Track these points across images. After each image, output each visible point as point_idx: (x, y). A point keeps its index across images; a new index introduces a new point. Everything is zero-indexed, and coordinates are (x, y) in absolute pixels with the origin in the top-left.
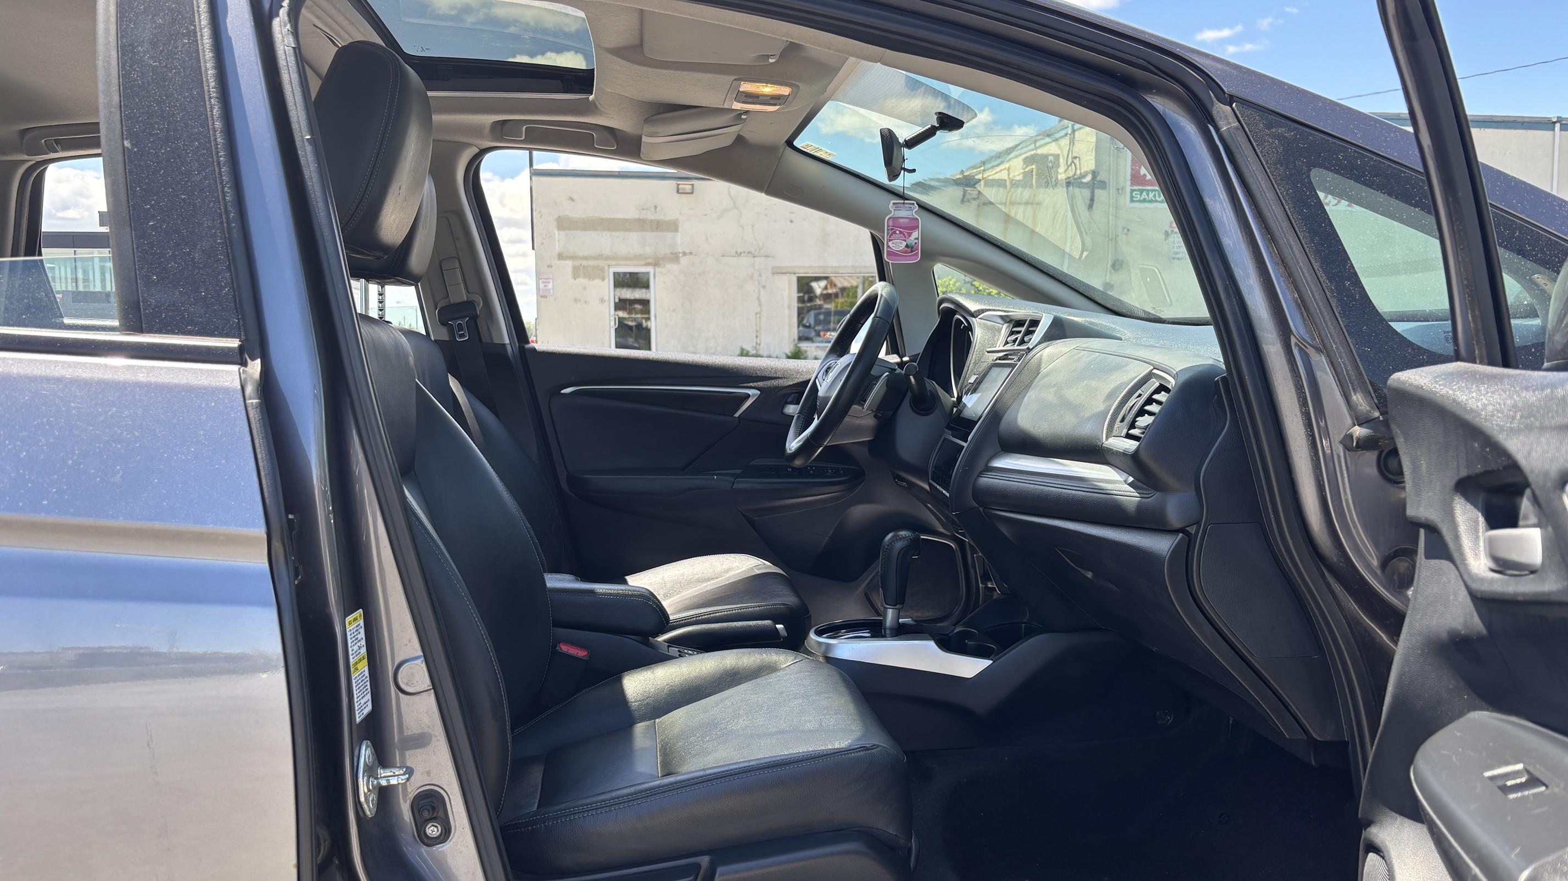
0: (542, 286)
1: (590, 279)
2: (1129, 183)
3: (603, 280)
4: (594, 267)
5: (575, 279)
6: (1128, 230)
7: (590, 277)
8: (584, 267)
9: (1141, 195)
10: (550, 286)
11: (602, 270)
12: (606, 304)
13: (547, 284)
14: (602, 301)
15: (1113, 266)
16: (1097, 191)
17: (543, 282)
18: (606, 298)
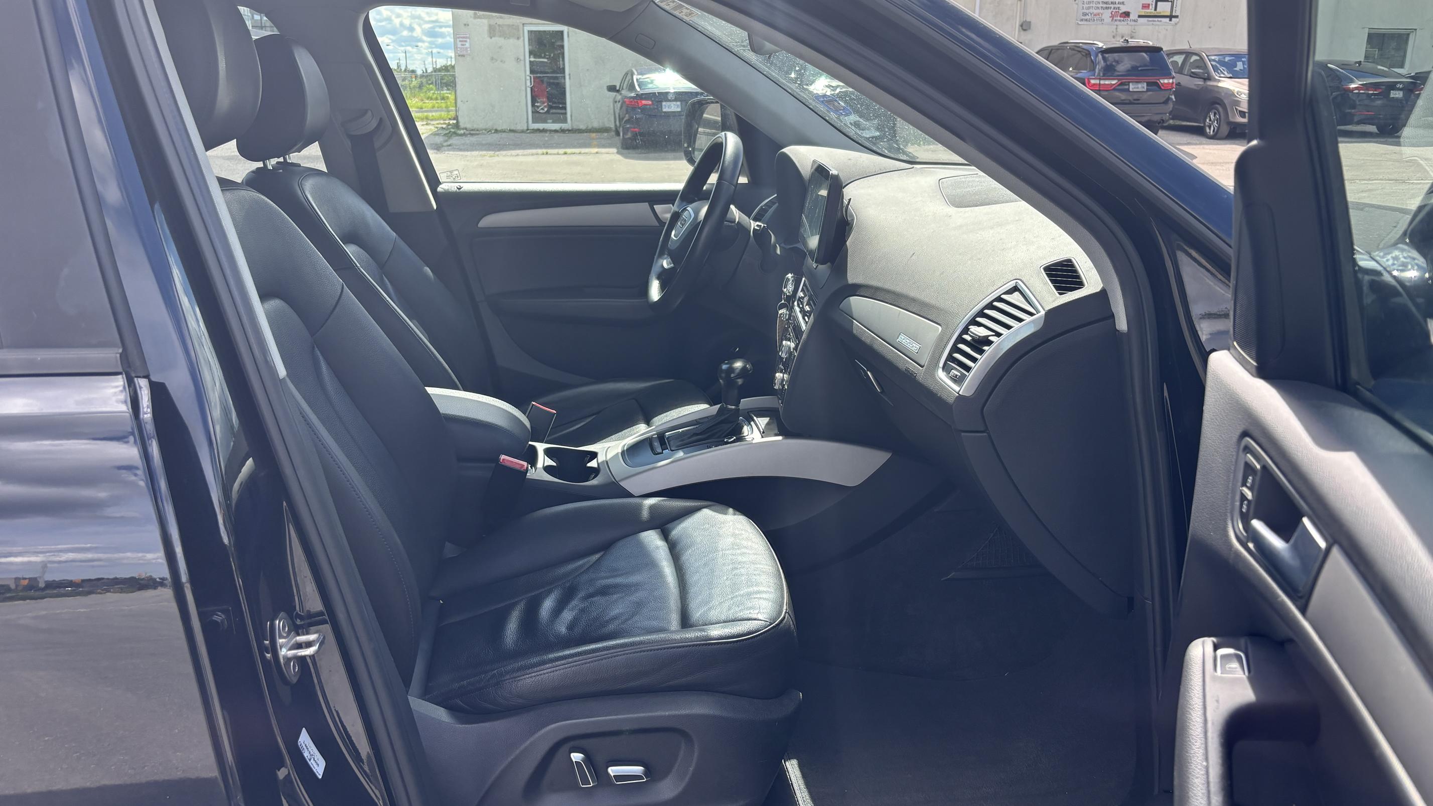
0: (459, 44)
1: (505, 38)
3: (518, 38)
4: (509, 26)
5: (491, 38)
7: (504, 35)
8: (499, 25)
10: (467, 45)
11: (517, 29)
12: (522, 62)
13: (465, 43)
14: (518, 59)
15: (1022, 26)
17: (460, 41)
18: (522, 58)
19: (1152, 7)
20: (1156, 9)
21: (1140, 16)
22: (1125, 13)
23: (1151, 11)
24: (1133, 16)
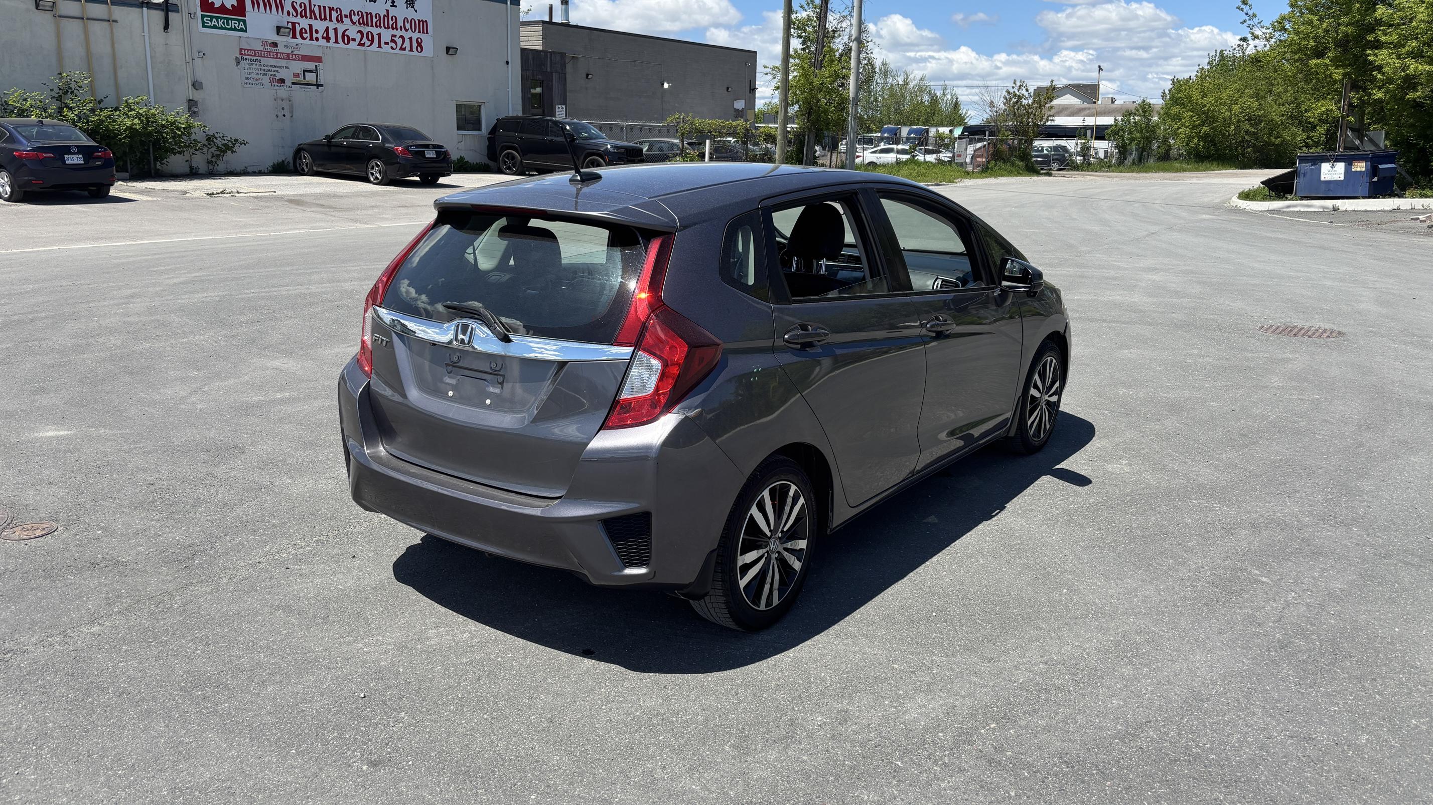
2: (199, 8)
6: (204, 54)
9: (211, 21)
15: (194, 85)
16: (170, 13)
19: (301, 77)
20: (304, 78)
21: (293, 83)
22: (280, 79)
23: (301, 79)
24: (288, 83)
